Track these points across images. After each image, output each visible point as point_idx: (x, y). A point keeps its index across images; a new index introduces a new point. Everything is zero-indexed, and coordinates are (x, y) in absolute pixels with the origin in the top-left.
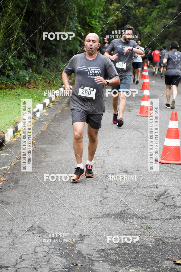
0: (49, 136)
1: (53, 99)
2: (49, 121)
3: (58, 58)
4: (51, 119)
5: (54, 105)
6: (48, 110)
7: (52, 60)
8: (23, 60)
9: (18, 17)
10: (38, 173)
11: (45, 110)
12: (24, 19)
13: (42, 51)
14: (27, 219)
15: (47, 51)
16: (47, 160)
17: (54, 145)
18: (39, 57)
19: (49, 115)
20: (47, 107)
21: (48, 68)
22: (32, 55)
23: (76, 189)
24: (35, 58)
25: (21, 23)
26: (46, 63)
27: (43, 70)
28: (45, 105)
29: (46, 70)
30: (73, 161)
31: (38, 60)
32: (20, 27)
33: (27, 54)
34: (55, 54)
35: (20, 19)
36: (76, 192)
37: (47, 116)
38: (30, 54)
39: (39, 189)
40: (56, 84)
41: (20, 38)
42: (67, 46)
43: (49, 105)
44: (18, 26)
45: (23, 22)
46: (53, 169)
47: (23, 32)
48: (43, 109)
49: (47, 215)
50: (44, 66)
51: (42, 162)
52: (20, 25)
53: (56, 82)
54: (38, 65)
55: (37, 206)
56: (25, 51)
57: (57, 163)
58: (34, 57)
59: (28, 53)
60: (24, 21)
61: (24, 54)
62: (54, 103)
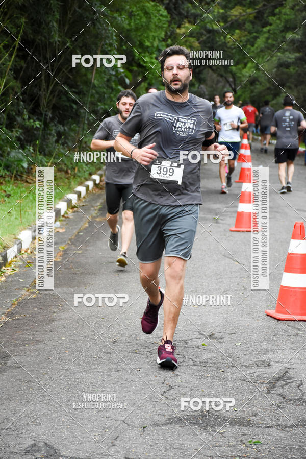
0: (67, 270)
1: (74, 202)
2: (67, 242)
3: (82, 125)
4: (70, 240)
5: (76, 213)
6: (65, 223)
7: (71, 129)
8: (17, 131)
9: (7, 52)
10: (46, 342)
11: (58, 223)
12: (17, 56)
13: (52, 114)
14: (24, 431)
15: (61, 112)
16: (63, 317)
17: (76, 288)
18: (46, 125)
19: (65, 232)
20: (63, 216)
21: (63, 144)
22: (34, 121)
23: (118, 371)
24: (38, 126)
25: (13, 63)
26: (59, 135)
27: (54, 148)
28: (58, 212)
29: (59, 148)
30: (111, 317)
31: (44, 129)
32: (10, 70)
33: (24, 119)
34: (76, 117)
35: (11, 55)
36: (118, 377)
37: (62, 234)
38: (29, 118)
39: (47, 373)
40: (79, 174)
41: (11, 91)
42: (99, 104)
43: (66, 213)
44: (7, 67)
45: (15, 61)
46: (74, 333)
47: (16, 78)
48: (56, 221)
49: (63, 422)
50: (57, 141)
51: (53, 320)
52: (9, 67)
53: (79, 171)
54: (44, 139)
55: (43, 405)
56: (20, 113)
57: (81, 322)
58: (37, 124)
59: (26, 117)
60: (17, 59)
61: (19, 119)
62: (75, 209)
